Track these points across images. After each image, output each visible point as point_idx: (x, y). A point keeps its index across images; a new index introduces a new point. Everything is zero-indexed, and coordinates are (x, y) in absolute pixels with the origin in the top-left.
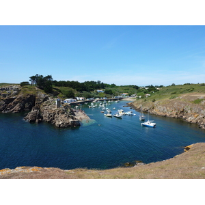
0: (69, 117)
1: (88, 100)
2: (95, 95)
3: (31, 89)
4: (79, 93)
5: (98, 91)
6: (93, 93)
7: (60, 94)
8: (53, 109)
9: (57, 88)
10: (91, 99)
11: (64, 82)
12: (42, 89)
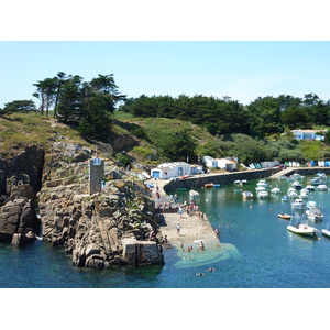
0: (126, 227)
1: (252, 168)
2: (285, 152)
3: (32, 126)
4: (217, 141)
5: (299, 133)
6: (273, 143)
7: (143, 147)
8: (77, 197)
9: (136, 121)
10: (267, 165)
11: (167, 99)
12: (74, 125)
